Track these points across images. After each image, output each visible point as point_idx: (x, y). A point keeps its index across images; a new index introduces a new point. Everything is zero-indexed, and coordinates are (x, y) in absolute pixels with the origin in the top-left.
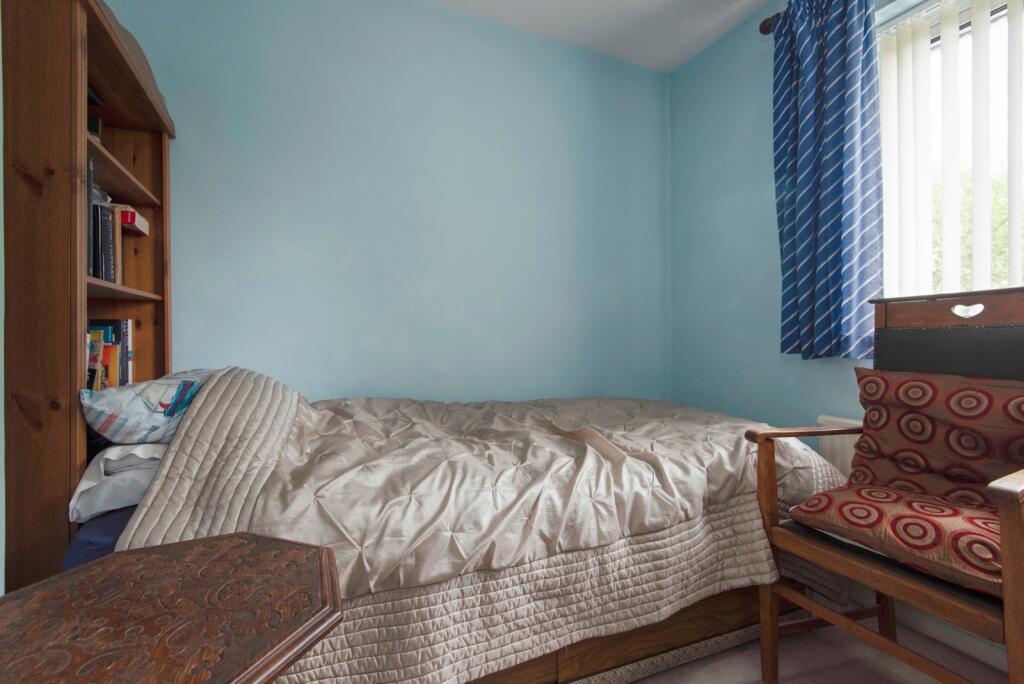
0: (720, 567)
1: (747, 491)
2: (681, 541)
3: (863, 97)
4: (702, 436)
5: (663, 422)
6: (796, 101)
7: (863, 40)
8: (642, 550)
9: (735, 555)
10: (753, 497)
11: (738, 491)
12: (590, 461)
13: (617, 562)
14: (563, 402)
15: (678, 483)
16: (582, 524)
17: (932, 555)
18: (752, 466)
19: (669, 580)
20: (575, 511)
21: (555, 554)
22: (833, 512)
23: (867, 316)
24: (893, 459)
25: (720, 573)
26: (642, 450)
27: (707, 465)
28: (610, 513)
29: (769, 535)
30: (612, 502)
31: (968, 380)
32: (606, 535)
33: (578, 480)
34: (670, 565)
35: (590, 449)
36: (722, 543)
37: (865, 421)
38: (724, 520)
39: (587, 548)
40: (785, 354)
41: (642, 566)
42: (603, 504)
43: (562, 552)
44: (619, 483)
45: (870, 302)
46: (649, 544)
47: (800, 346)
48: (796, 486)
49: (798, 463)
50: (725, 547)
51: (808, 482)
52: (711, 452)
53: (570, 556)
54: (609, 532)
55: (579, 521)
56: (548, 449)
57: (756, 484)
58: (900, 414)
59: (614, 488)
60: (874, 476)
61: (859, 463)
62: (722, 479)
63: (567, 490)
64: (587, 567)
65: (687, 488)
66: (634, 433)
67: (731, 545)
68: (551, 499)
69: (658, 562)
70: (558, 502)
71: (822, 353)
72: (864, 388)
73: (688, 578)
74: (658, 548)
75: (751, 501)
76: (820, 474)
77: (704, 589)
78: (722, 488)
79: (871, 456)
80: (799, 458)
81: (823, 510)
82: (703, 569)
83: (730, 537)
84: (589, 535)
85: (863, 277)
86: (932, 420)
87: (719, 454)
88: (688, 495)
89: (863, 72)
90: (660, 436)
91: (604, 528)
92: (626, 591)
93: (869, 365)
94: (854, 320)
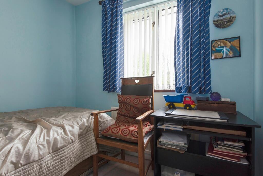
0: (83, 153)
1: (91, 130)
2: (70, 149)
3: (120, 29)
4: (80, 116)
5: (69, 113)
6: (107, 25)
7: (120, 15)
8: (56, 156)
9: (87, 149)
10: (93, 131)
11: (88, 131)
12: (38, 130)
13: (46, 163)
14: (32, 110)
15: (70, 131)
16: (32, 154)
17: (128, 137)
18: (93, 123)
19: (66, 163)
20: (29, 150)
21: (19, 168)
22: (110, 131)
23: (120, 82)
24: (124, 115)
25: (83, 155)
26: (59, 123)
27: (80, 124)
28: (44, 147)
29: (96, 141)
30: (45, 143)
31: (137, 96)
32: (42, 155)
33: (31, 138)
34: (66, 158)
35: (39, 126)
36: (83, 146)
37: (119, 107)
38: (84, 140)
39: (34, 161)
40: (104, 91)
41: (56, 161)
42: (42, 145)
43: (22, 166)
44: (49, 136)
45: (121, 78)
46: (59, 153)
47: (107, 89)
48: (104, 126)
49: (105, 120)
50: (84, 147)
51: (107, 124)
52: (81, 121)
53: (26, 167)
54: (43, 154)
55: (30, 153)
56: (20, 129)
57: (93, 128)
58: (125, 105)
59: (46, 138)
60: (120, 120)
61: (118, 118)
62: (84, 128)
63: (25, 143)
64: (33, 168)
65: (73, 133)
66: (58, 118)
67: (86, 146)
68: (18, 148)
69: (62, 158)
70: (21, 148)
71: (111, 91)
72: (119, 100)
73: (72, 160)
74: (62, 154)
75: (92, 132)
76: (110, 122)
77: (77, 162)
78: (84, 130)
79: (120, 115)
80: (105, 118)
81: (108, 131)
82: (77, 156)
83: (86, 144)
84: (35, 157)
85: (120, 72)
86: (130, 105)
87: (84, 120)
88: (73, 135)
89: (120, 23)
90: (67, 118)
91: (41, 153)
92: (50, 171)
93: (120, 94)
94: (118, 83)
